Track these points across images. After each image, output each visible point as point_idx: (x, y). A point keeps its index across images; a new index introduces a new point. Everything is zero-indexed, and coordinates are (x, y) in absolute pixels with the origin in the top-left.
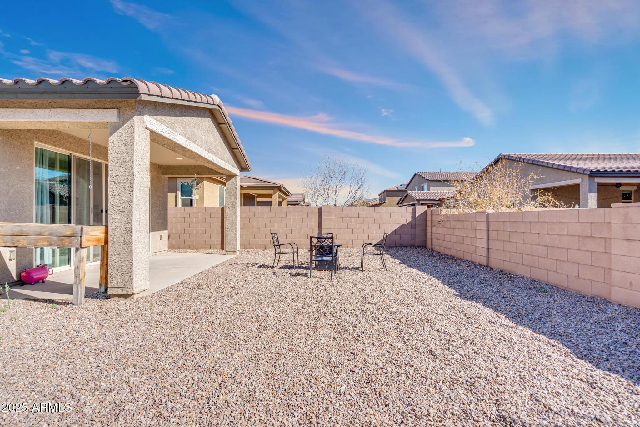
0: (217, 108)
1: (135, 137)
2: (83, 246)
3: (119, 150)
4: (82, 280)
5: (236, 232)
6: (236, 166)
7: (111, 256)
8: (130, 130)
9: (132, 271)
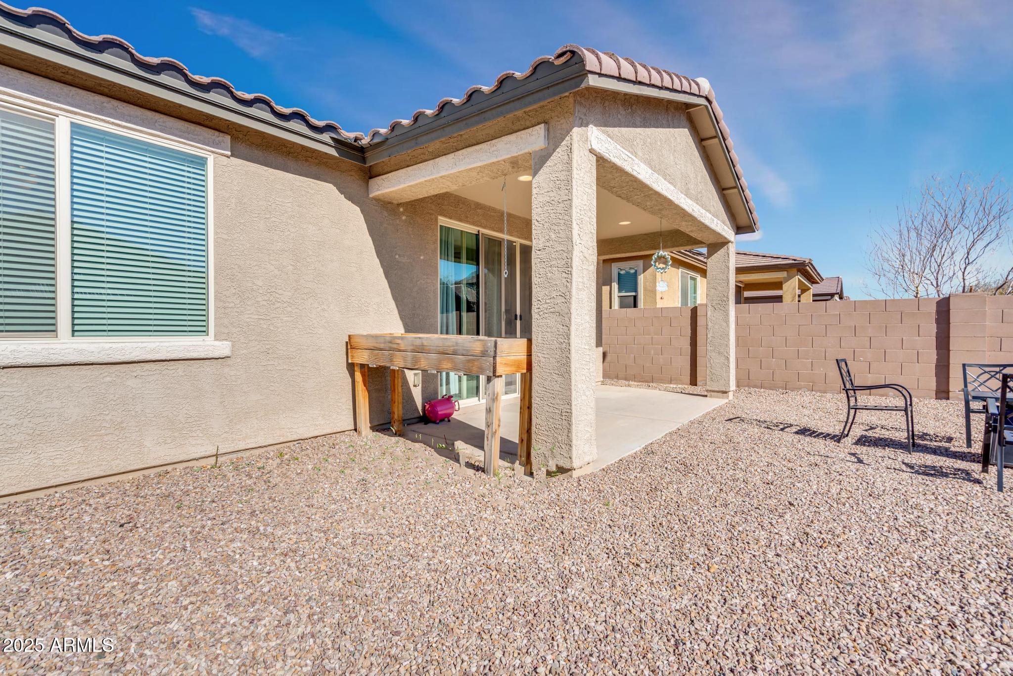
0: (703, 101)
1: (574, 169)
2: (497, 374)
3: (548, 199)
4: (495, 432)
5: (728, 353)
6: (728, 223)
7: (537, 394)
8: (566, 157)
9: (570, 425)
